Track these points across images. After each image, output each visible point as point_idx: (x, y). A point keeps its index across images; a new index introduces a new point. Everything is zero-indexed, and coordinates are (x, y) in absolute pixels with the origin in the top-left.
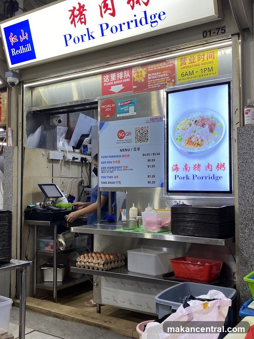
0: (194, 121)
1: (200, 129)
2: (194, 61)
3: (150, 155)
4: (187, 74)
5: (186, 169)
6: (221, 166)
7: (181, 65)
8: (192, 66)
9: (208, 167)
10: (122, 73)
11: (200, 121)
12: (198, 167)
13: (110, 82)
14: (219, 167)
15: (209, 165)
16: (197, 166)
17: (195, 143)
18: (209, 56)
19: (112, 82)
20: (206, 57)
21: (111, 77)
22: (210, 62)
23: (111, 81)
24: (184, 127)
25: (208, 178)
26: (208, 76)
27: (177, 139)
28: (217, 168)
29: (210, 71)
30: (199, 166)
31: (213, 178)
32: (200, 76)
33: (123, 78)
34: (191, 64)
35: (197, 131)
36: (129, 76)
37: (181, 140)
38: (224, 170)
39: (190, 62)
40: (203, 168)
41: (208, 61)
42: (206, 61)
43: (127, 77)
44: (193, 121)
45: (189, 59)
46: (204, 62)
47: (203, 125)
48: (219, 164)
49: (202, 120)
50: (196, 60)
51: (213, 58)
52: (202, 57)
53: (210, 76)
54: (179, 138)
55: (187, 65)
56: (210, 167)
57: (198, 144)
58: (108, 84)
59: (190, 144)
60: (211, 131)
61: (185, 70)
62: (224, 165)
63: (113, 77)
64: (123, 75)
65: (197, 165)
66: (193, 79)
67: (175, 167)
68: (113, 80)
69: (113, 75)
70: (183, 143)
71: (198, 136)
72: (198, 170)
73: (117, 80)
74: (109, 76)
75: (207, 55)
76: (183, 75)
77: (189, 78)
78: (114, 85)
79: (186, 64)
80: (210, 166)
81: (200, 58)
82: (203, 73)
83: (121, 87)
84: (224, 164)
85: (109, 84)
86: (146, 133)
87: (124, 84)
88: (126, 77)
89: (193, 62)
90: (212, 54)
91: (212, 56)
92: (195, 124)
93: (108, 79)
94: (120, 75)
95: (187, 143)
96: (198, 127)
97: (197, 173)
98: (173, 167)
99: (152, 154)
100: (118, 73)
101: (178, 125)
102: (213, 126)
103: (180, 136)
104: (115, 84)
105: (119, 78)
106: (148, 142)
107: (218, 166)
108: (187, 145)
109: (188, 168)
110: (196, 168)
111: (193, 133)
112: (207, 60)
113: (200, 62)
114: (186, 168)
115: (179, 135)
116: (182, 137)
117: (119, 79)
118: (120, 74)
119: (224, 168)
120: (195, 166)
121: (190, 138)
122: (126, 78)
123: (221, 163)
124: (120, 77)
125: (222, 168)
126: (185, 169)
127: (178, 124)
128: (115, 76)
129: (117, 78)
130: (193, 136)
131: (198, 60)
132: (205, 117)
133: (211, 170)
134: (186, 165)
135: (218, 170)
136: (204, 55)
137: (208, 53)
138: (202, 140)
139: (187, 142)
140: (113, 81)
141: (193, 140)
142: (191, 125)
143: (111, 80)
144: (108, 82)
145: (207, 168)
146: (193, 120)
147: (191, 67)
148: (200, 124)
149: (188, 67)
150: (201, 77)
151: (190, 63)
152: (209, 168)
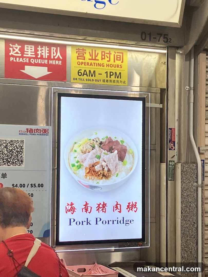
0: (99, 142)
1: (107, 154)
2: (97, 58)
3: (26, 186)
4: (86, 74)
5: (86, 210)
6: (133, 206)
7: (78, 59)
8: (93, 64)
9: (117, 207)
10: (47, 49)
11: (107, 143)
12: (104, 207)
13: (22, 57)
14: (130, 207)
15: (117, 204)
16: (102, 206)
17: (99, 173)
18: (117, 58)
19: (27, 59)
20: (112, 57)
21: (26, 50)
22: (118, 66)
23: (26, 57)
24: (85, 150)
25: (115, 222)
26: (114, 84)
27: (73, 165)
28: (127, 209)
29: (118, 78)
30: (104, 205)
31: (122, 222)
32: (104, 81)
33: (49, 58)
34: (93, 61)
35: (102, 156)
36: (61, 58)
37: (79, 167)
38: (135, 212)
39: (91, 58)
40: (109, 208)
41: (115, 64)
42: (112, 62)
43: (56, 58)
44: (97, 142)
45: (90, 53)
46: (110, 63)
47: (111, 150)
48: (129, 203)
49: (109, 142)
50: (99, 57)
51: (121, 61)
52: (107, 56)
53: (118, 84)
54: (76, 164)
55: (87, 60)
56: (119, 208)
57: (103, 175)
58: (18, 59)
59: (92, 175)
60: (121, 158)
61: (83, 68)
62: (135, 205)
63: (29, 51)
64: (50, 53)
65: (102, 204)
66: (94, 82)
67: (70, 207)
68: (29, 56)
69: (29, 48)
70: (82, 172)
71: (104, 164)
72: (103, 212)
73: (36, 58)
74: (20, 47)
75: (114, 55)
76: (80, 74)
77: (89, 80)
78: (30, 64)
79: (84, 59)
80: (119, 206)
81: (104, 55)
82: (109, 78)
83: (44, 71)
84: (136, 203)
85: (21, 60)
86: (19, 150)
87: (50, 68)
88: (54, 57)
89: (95, 59)
90: (120, 56)
91: (120, 58)
92: (100, 147)
93: (19, 52)
94: (44, 51)
95: (88, 173)
96: (103, 151)
97: (101, 215)
98: (67, 207)
99: (30, 186)
100: (40, 46)
101: (76, 145)
102: (123, 153)
103: (78, 162)
104: (33, 62)
105: (42, 56)
106: (23, 166)
107: (128, 206)
108: (88, 175)
109: (89, 209)
110: (101, 208)
111: (97, 159)
112: (114, 62)
113: (105, 62)
114: (86, 208)
115: (77, 159)
116: (82, 163)
117: (42, 58)
118: (44, 48)
119: (136, 208)
120: (99, 205)
121: (93, 166)
122: (54, 59)
123: (132, 202)
124: (44, 54)
125: (133, 209)
126: (84, 210)
127: (75, 143)
128: (33, 51)
129: (37, 55)
130: (97, 163)
131: (102, 59)
132: (114, 140)
133: (120, 212)
134: (87, 204)
135: (129, 211)
136: (110, 54)
137: (115, 53)
138: (109, 170)
139: (88, 171)
140: (30, 58)
141: (97, 168)
142: (93, 148)
143: (24, 55)
144: (20, 57)
145: (115, 209)
146: (97, 140)
147: (91, 64)
148: (107, 148)
149: (88, 64)
150: (106, 83)
151: (89, 59)
152: (117, 209)
